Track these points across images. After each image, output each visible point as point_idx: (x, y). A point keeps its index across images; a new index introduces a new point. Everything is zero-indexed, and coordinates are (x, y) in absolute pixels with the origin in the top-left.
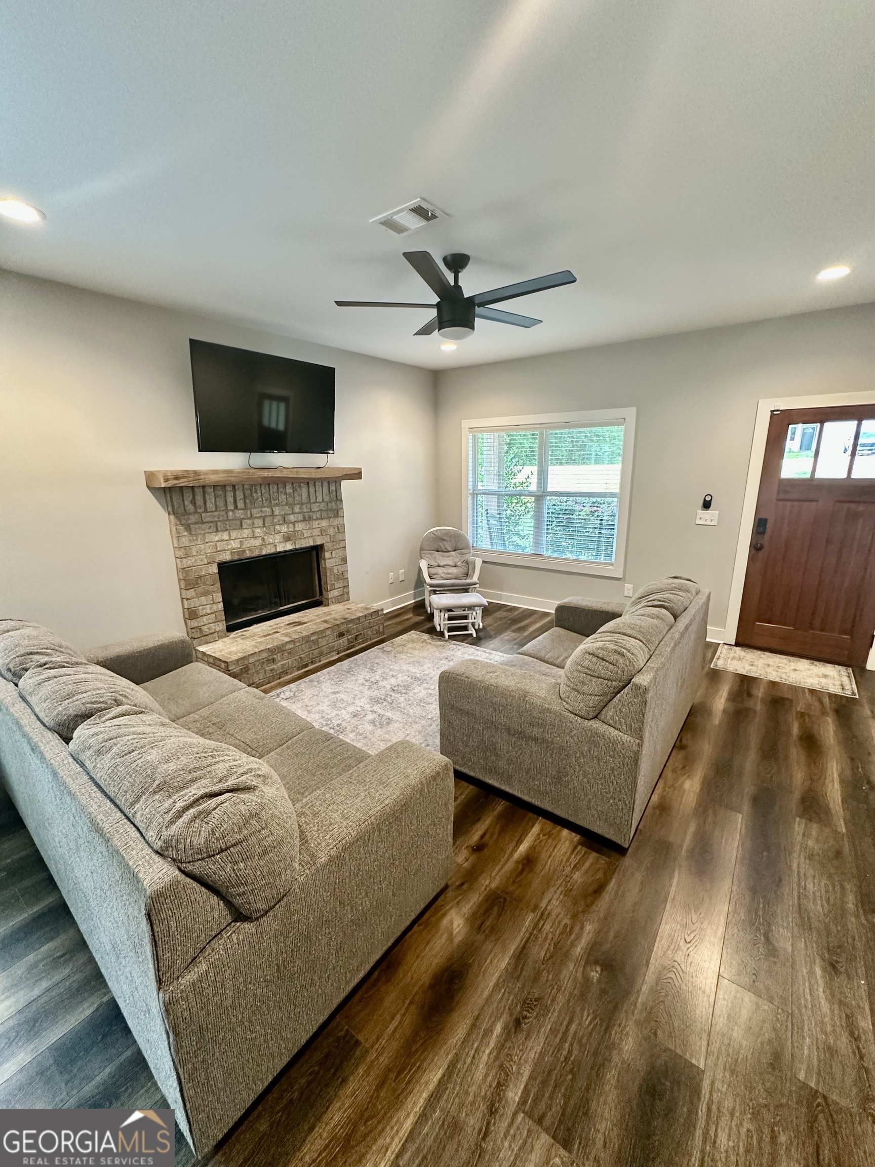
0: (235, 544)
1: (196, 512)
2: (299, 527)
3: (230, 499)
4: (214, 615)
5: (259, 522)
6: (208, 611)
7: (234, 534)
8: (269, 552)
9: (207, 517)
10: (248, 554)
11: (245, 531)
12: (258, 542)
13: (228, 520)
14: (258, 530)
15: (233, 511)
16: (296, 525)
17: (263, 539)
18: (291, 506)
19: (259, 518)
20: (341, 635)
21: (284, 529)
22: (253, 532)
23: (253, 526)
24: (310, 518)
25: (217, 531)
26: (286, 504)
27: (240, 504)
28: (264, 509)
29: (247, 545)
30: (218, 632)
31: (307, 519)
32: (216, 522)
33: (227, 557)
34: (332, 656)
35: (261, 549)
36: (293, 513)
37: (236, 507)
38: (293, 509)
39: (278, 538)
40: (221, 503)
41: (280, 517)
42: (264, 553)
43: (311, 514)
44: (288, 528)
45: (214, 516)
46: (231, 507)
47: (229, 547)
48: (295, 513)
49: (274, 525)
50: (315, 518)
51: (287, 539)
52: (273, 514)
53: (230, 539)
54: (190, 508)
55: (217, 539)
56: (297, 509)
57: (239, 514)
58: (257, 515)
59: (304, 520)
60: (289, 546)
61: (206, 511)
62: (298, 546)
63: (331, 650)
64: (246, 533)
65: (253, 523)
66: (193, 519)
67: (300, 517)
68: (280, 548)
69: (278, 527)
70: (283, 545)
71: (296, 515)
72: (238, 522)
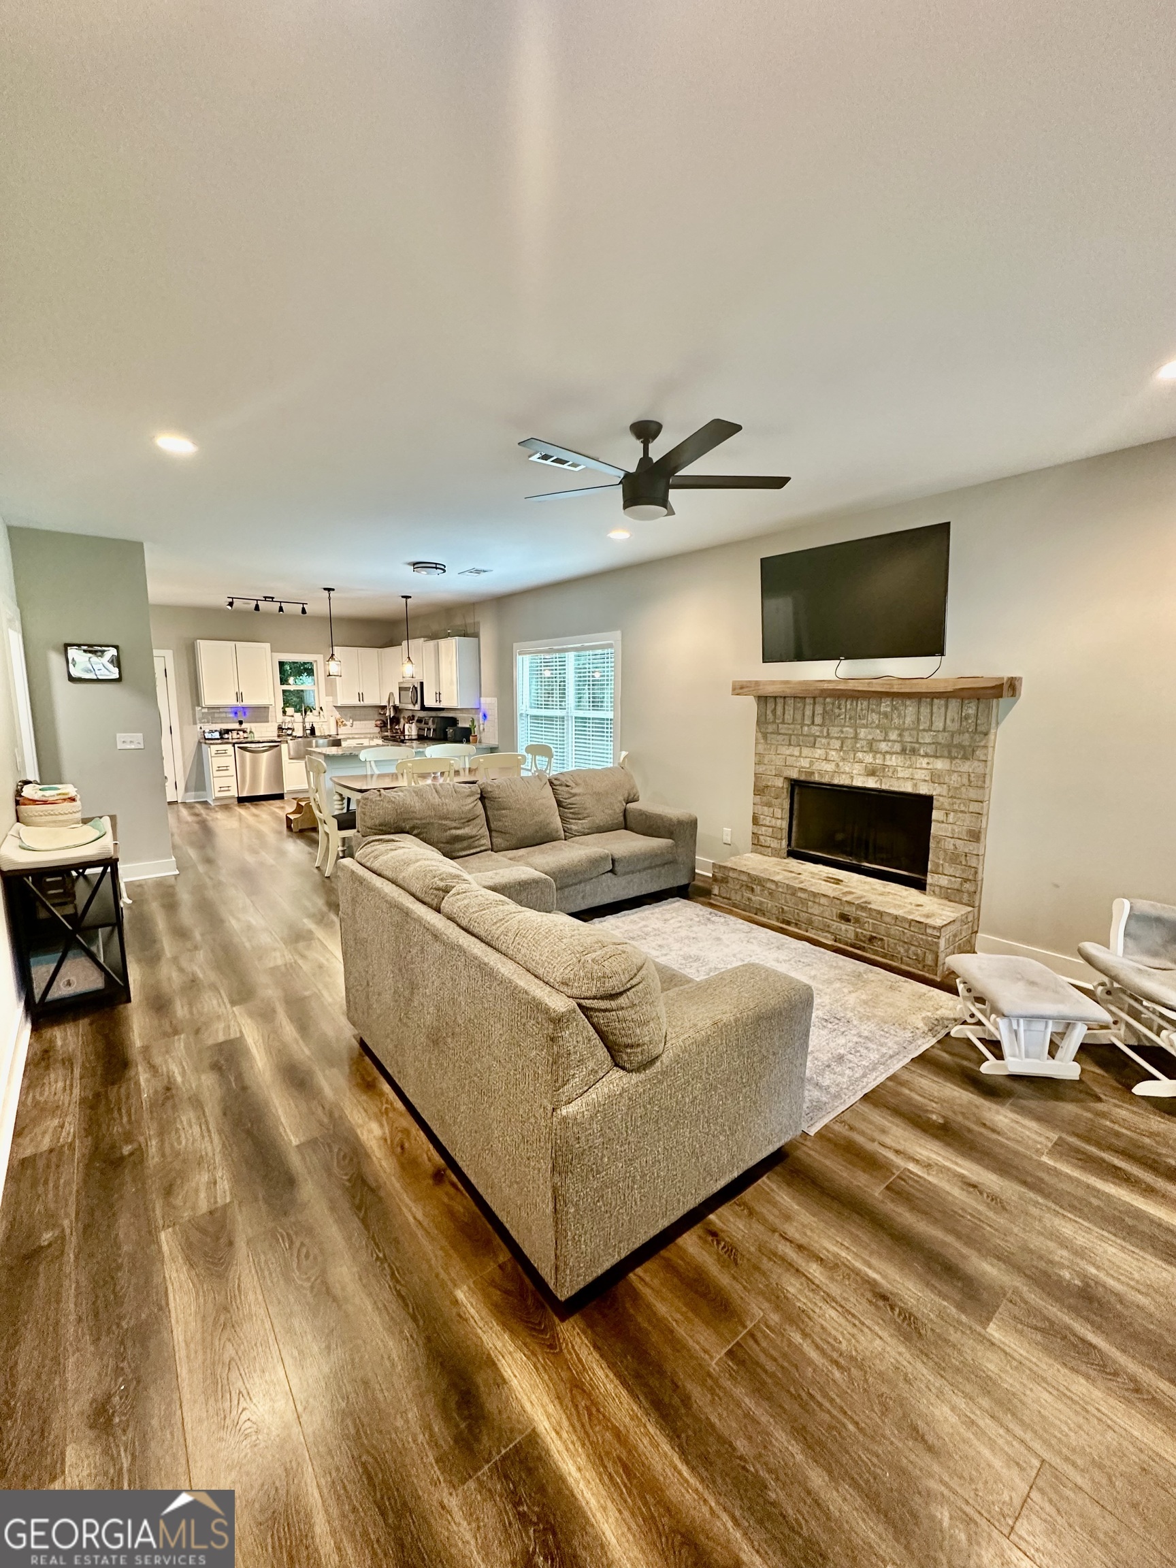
0: (805, 763)
1: (774, 722)
2: (893, 761)
3: (808, 713)
4: (771, 829)
5: (837, 744)
6: (768, 824)
7: (806, 751)
8: (841, 783)
9: (783, 729)
10: (817, 778)
11: (819, 751)
12: (830, 767)
13: (802, 735)
14: (834, 753)
15: (808, 725)
16: (888, 757)
17: (837, 765)
18: (885, 730)
19: (837, 738)
20: (845, 918)
21: (869, 758)
22: (827, 754)
23: (827, 747)
24: (914, 752)
25: (790, 745)
26: (877, 727)
27: (818, 720)
28: (845, 729)
29: (817, 766)
30: (772, 849)
31: (908, 751)
32: (791, 735)
33: (794, 775)
34: (826, 937)
35: (833, 776)
36: (884, 740)
37: (813, 723)
38: (886, 734)
39: (857, 769)
40: (798, 717)
41: (864, 743)
42: (836, 782)
43: (917, 746)
44: (874, 758)
45: (789, 729)
46: (807, 722)
47: (798, 764)
48: (889, 741)
49: (855, 751)
50: (922, 752)
51: (872, 773)
52: (856, 738)
53: (800, 756)
54: (770, 716)
55: (788, 752)
56: (893, 736)
57: (815, 730)
58: (836, 735)
59: (903, 751)
60: (871, 783)
61: (783, 722)
62: (884, 787)
63: (826, 929)
64: (819, 753)
65: (829, 744)
66: (771, 728)
67: (897, 747)
68: (858, 782)
69: (860, 755)
70: (864, 779)
71: (890, 744)
72: (812, 739)
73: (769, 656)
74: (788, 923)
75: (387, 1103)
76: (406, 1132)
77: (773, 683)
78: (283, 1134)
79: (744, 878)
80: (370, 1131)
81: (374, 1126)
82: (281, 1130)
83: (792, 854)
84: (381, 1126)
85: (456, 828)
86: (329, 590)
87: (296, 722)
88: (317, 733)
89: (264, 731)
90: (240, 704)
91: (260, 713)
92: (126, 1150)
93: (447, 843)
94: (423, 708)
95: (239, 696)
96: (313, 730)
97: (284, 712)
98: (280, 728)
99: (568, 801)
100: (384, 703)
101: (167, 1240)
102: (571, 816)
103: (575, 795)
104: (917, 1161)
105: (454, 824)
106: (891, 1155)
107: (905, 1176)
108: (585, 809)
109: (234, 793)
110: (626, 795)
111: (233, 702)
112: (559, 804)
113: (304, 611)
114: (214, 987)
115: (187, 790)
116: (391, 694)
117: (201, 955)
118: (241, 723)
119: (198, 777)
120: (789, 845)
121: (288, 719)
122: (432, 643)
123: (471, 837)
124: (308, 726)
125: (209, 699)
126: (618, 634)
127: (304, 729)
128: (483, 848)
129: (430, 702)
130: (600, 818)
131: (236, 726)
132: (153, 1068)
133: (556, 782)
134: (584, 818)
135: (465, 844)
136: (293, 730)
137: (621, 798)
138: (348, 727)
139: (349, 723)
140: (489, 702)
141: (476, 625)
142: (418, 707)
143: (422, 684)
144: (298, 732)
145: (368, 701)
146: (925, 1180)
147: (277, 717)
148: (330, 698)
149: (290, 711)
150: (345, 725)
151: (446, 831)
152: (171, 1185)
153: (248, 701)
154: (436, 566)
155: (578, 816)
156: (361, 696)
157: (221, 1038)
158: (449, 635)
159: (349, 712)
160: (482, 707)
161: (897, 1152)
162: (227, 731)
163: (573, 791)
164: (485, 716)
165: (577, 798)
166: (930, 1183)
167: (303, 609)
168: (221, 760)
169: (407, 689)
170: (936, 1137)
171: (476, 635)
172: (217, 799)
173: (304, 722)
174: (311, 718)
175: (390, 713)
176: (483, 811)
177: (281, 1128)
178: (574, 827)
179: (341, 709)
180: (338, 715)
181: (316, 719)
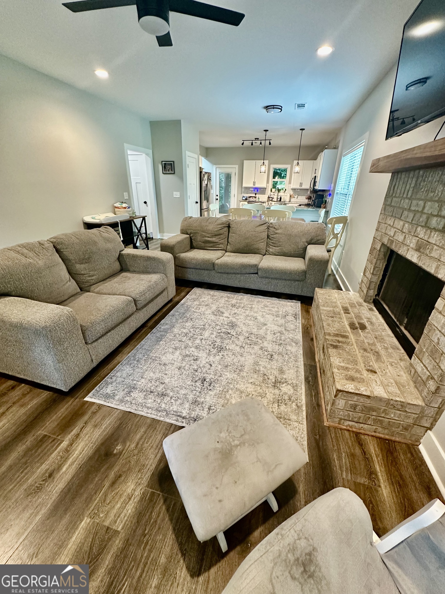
0: (393, 233)
1: (392, 195)
2: (434, 238)
3: (408, 186)
5: (411, 217)
7: (396, 222)
8: (402, 253)
11: (401, 222)
12: (401, 238)
13: (399, 207)
14: (407, 225)
15: (404, 199)
16: (433, 233)
17: (405, 237)
19: (413, 211)
20: (323, 349)
21: (422, 233)
22: (404, 226)
25: (392, 216)
26: (438, 200)
27: (410, 193)
28: (420, 203)
29: (396, 236)
32: (395, 207)
33: (386, 241)
35: (400, 247)
36: (438, 215)
38: (441, 209)
39: (413, 242)
40: (403, 190)
41: (425, 217)
42: (400, 252)
44: (425, 233)
45: (396, 202)
46: (405, 195)
47: (390, 233)
48: (440, 216)
49: (418, 225)
52: (423, 211)
53: (393, 226)
55: (389, 222)
57: (406, 203)
58: (413, 208)
60: (415, 258)
61: (395, 196)
64: (401, 224)
65: (408, 216)
66: (389, 201)
69: (419, 229)
70: (414, 253)
71: (439, 220)
72: (402, 211)
83: (375, 302)
85: (208, 237)
86: (266, 131)
87: (275, 195)
88: (282, 200)
89: (263, 198)
90: (254, 187)
91: (261, 190)
93: (203, 242)
94: (313, 190)
95: (254, 183)
96: (281, 198)
97: (271, 191)
98: (269, 197)
99: (272, 236)
100: (307, 188)
102: (271, 244)
103: (276, 233)
105: (208, 235)
108: (280, 242)
110: (308, 240)
111: (251, 185)
112: (268, 237)
113: (270, 144)
116: (309, 183)
118: (256, 194)
120: (378, 295)
121: (272, 193)
123: (215, 243)
124: (279, 197)
125: (244, 185)
128: (220, 249)
129: (317, 187)
130: (287, 248)
131: (254, 195)
133: (271, 226)
134: (277, 247)
135: (211, 245)
137: (304, 240)
138: (296, 198)
139: (296, 197)
140: (333, 186)
145: (304, 187)
147: (268, 193)
148: (290, 186)
149: (274, 190)
150: (294, 197)
151: (204, 237)
153: (257, 186)
155: (275, 245)
156: (301, 184)
159: (296, 192)
161: (77, 436)
162: (250, 197)
163: (276, 231)
164: (330, 194)
165: (277, 235)
167: (270, 142)
170: (97, 451)
173: (278, 195)
174: (281, 194)
175: (309, 193)
176: (227, 233)
178: (271, 250)
179: (294, 190)
180: (292, 193)
181: (283, 194)
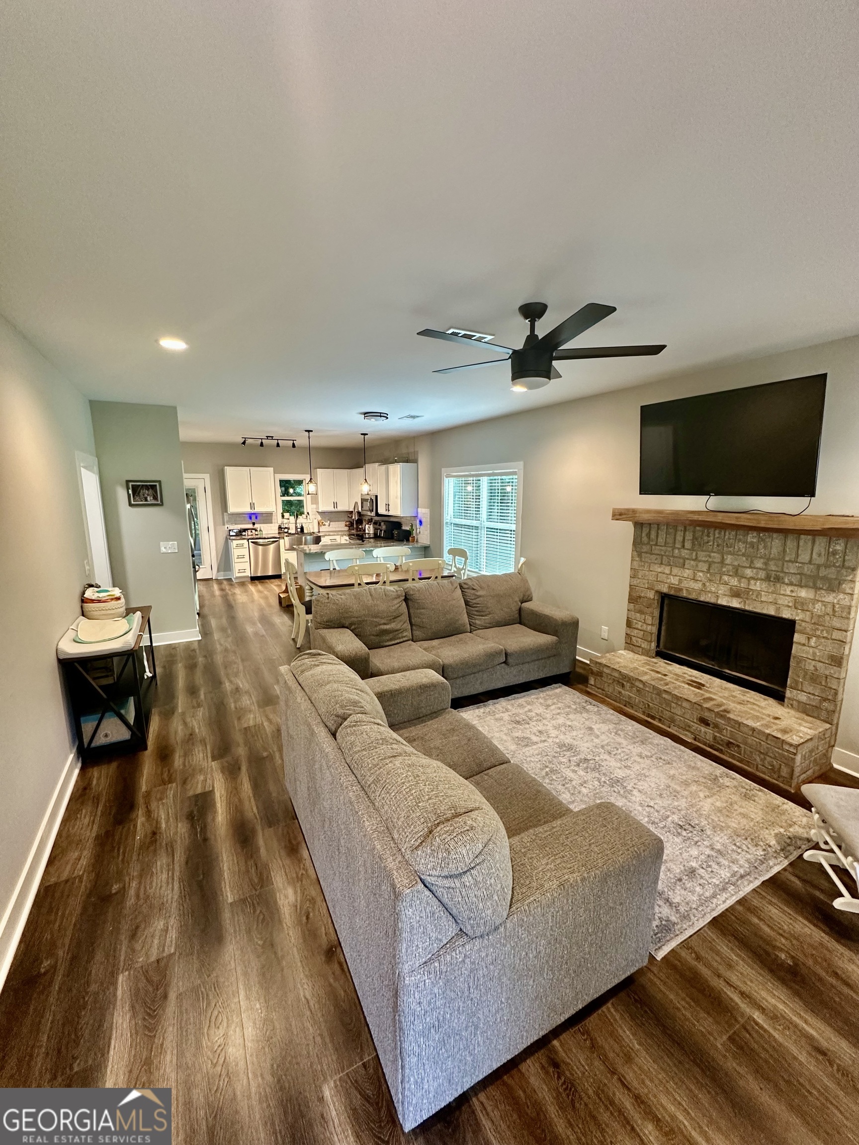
0: (674, 581)
1: (648, 543)
2: (757, 586)
3: (679, 538)
4: (642, 633)
5: (705, 567)
6: (640, 628)
7: (675, 571)
8: (707, 600)
9: (656, 550)
10: (684, 594)
11: (687, 571)
12: (697, 586)
13: (673, 556)
14: (701, 574)
15: (679, 549)
16: (752, 582)
17: (704, 585)
18: (751, 559)
19: (704, 562)
20: (704, 722)
21: (734, 582)
22: (695, 575)
23: (695, 570)
24: (778, 579)
25: (662, 564)
26: (743, 555)
27: (688, 545)
28: (712, 554)
29: (685, 584)
30: (643, 649)
31: (774, 579)
32: (662, 555)
33: (665, 590)
34: (686, 735)
35: (700, 594)
36: (750, 567)
37: (683, 546)
38: (752, 562)
39: (722, 589)
40: (670, 540)
41: (731, 567)
42: (702, 599)
43: (781, 575)
44: (739, 581)
45: (661, 550)
46: (678, 545)
47: (668, 581)
48: (755, 568)
49: (722, 574)
50: (786, 581)
51: (736, 594)
52: (722, 562)
53: (670, 574)
54: (645, 539)
55: (659, 570)
56: (759, 564)
57: (685, 553)
58: (703, 559)
59: (768, 578)
60: (735, 603)
61: (656, 545)
62: (747, 608)
63: (687, 728)
64: (687, 573)
65: (697, 566)
66: (645, 548)
67: (762, 574)
68: (723, 601)
69: (726, 578)
70: (729, 599)
71: (755, 571)
72: (681, 561)
73: (645, 489)
74: (653, 718)
75: (304, 869)
76: (313, 901)
77: (648, 511)
78: (223, 889)
79: (616, 675)
80: (286, 897)
81: (290, 891)
82: (223, 886)
83: (660, 654)
84: (295, 892)
85: (385, 624)
86: (309, 431)
87: (291, 522)
88: (305, 531)
89: (269, 530)
90: (252, 511)
91: (267, 518)
92: (115, 888)
93: (377, 635)
94: (377, 514)
95: (252, 505)
96: (302, 528)
97: (283, 516)
98: (280, 528)
99: (474, 601)
100: (351, 510)
101: (123, 983)
102: (476, 613)
103: (479, 596)
104: (763, 1010)
105: (383, 621)
106: (736, 998)
107: (749, 1025)
108: (487, 608)
109: (248, 574)
110: (521, 598)
111: (248, 510)
112: (467, 603)
113: (294, 446)
114: (203, 742)
115: (218, 571)
116: (356, 503)
117: (200, 712)
118: (254, 524)
119: (225, 562)
120: (658, 646)
121: (285, 521)
122: (384, 467)
123: (397, 630)
124: (299, 526)
125: (232, 509)
126: (522, 463)
127: (296, 528)
128: (404, 639)
129: (382, 510)
130: (499, 614)
131: (251, 526)
132: (149, 813)
133: (465, 586)
134: (486, 615)
135: (391, 636)
136: (288, 529)
137: (517, 599)
138: (327, 526)
139: (327, 524)
140: (424, 512)
141: (416, 453)
142: (373, 514)
143: (376, 497)
144: (292, 531)
145: (340, 508)
146: (770, 1035)
147: (278, 520)
148: (314, 506)
149: (287, 515)
150: (324, 525)
151: (376, 626)
152: (137, 927)
153: (258, 509)
154: (380, 415)
155: (481, 613)
156: (335, 505)
157: (199, 790)
158: (396, 462)
159: (328, 516)
160: (419, 516)
161: (742, 994)
162: (245, 530)
163: (478, 593)
164: (421, 522)
165: (481, 599)
166: (775, 1040)
167: (293, 444)
168: (241, 550)
169: (366, 500)
170: (783, 981)
171: (415, 461)
172: (237, 578)
173: (296, 523)
174: (301, 520)
175: (355, 517)
176: (406, 610)
177: (223, 883)
178: (477, 622)
179: (322, 514)
180: (319, 518)
181: (305, 521)
